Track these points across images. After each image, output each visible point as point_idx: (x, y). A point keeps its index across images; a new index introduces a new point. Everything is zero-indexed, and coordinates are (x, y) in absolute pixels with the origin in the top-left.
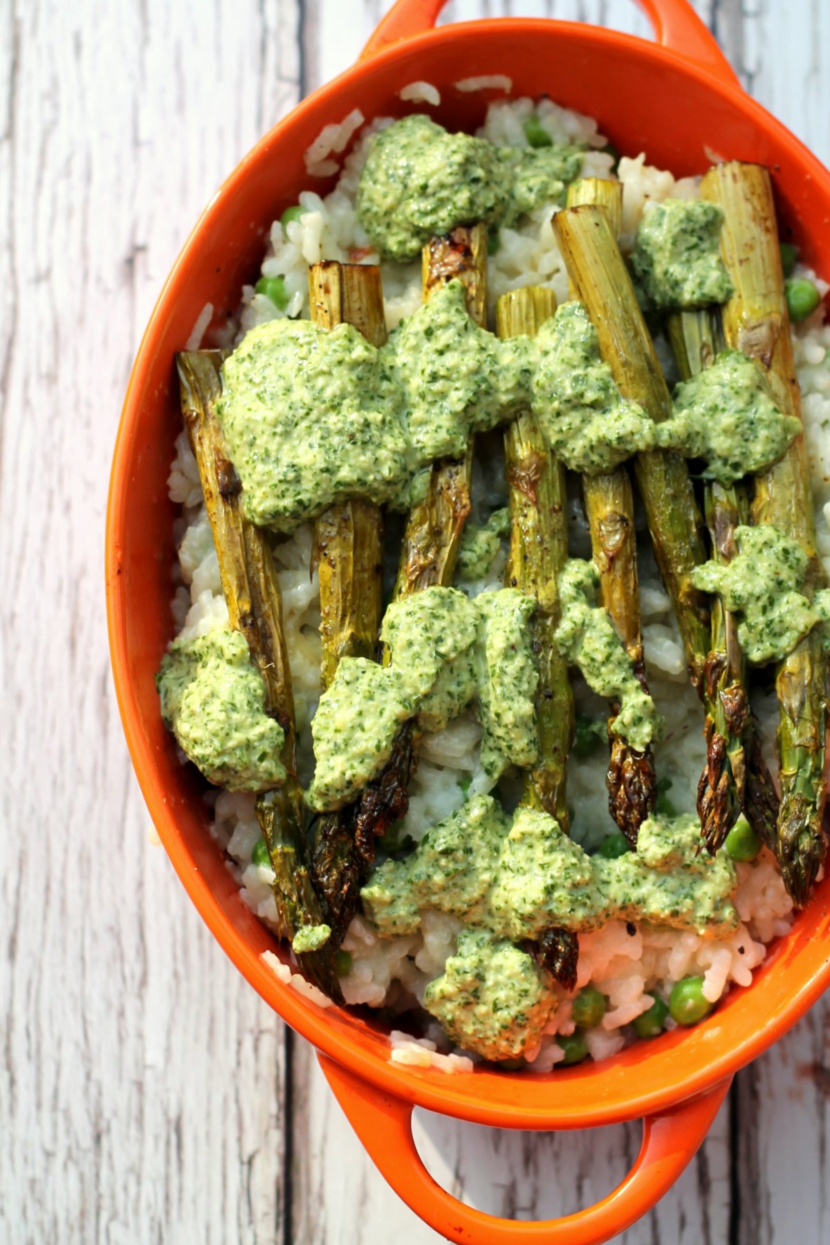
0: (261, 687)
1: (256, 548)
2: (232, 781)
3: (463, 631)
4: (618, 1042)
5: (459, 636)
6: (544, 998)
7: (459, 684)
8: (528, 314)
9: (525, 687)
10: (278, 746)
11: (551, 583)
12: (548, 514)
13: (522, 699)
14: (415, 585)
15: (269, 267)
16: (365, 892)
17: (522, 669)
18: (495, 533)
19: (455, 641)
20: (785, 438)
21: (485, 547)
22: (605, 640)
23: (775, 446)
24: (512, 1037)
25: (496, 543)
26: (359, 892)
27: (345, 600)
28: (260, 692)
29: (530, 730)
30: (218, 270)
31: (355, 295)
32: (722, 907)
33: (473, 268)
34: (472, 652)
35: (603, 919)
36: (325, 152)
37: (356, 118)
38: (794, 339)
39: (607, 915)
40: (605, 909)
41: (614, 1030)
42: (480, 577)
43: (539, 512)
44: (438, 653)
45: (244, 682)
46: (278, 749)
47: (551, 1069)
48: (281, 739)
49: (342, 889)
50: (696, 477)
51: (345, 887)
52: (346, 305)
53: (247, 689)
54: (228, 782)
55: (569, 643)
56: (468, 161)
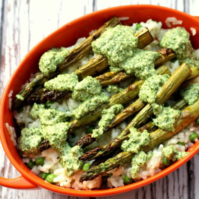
0: (61, 62)
1: (87, 48)
2: (41, 67)
3: (93, 91)
4: (37, 173)
5: (92, 90)
6: (35, 148)
7: (83, 96)
8: (163, 71)
9: (90, 108)
10: (52, 71)
11: (114, 103)
12: (127, 96)
13: (88, 108)
14: (98, 79)
15: (142, 24)
16: (35, 104)
17: (93, 105)
18: (118, 90)
19: (91, 90)
20: (169, 129)
21: (114, 89)
22: (109, 118)
23: (166, 128)
24: (25, 148)
25: (116, 91)
26: (35, 103)
27: (87, 68)
28: (60, 62)
29: (83, 114)
30: (136, 15)
31: (145, 38)
32: (72, 171)
33: (165, 57)
34: (91, 96)
35: (56, 149)
36: (171, 21)
37: (180, 22)
38: (192, 124)
39: (57, 150)
40: (58, 148)
41: (39, 170)
42: (108, 92)
43: (126, 93)
44: (86, 87)
45: (60, 58)
46: (51, 71)
47: (25, 162)
48: (54, 71)
49: (33, 98)
50: (151, 117)
51: (33, 99)
52: (142, 37)
53: (59, 60)
54: (41, 66)
55: (104, 113)
56: (185, 44)
